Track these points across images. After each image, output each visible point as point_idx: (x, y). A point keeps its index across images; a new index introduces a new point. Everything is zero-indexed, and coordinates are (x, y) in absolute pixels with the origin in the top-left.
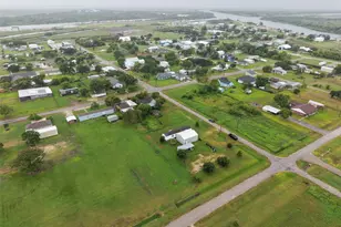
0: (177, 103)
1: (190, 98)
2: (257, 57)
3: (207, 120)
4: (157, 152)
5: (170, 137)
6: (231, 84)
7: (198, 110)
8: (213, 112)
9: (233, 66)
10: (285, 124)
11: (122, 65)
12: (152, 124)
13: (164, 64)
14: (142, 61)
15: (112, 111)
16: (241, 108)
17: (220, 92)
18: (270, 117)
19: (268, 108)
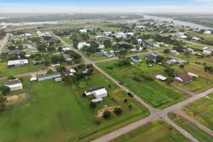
0: (102, 72)
1: (111, 68)
2: (162, 43)
3: (117, 83)
4: (79, 102)
5: (90, 93)
6: (140, 60)
7: (113, 76)
8: (123, 78)
9: (145, 49)
10: (167, 87)
11: (76, 47)
12: (82, 84)
13: (102, 46)
14: (89, 45)
15: (59, 75)
16: (141, 76)
17: (131, 65)
18: (159, 82)
19: (159, 77)
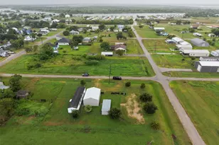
1: (39, 66)
3: (81, 77)
9: (40, 35)
17: (58, 54)
19: (104, 53)
